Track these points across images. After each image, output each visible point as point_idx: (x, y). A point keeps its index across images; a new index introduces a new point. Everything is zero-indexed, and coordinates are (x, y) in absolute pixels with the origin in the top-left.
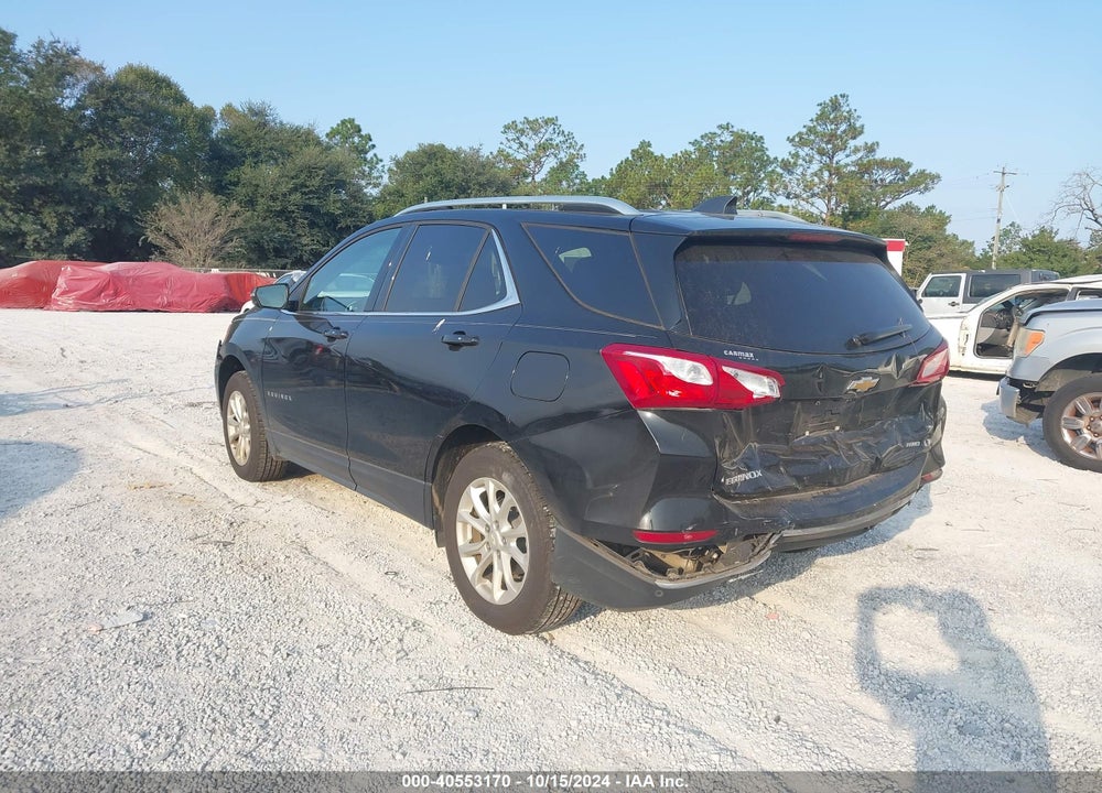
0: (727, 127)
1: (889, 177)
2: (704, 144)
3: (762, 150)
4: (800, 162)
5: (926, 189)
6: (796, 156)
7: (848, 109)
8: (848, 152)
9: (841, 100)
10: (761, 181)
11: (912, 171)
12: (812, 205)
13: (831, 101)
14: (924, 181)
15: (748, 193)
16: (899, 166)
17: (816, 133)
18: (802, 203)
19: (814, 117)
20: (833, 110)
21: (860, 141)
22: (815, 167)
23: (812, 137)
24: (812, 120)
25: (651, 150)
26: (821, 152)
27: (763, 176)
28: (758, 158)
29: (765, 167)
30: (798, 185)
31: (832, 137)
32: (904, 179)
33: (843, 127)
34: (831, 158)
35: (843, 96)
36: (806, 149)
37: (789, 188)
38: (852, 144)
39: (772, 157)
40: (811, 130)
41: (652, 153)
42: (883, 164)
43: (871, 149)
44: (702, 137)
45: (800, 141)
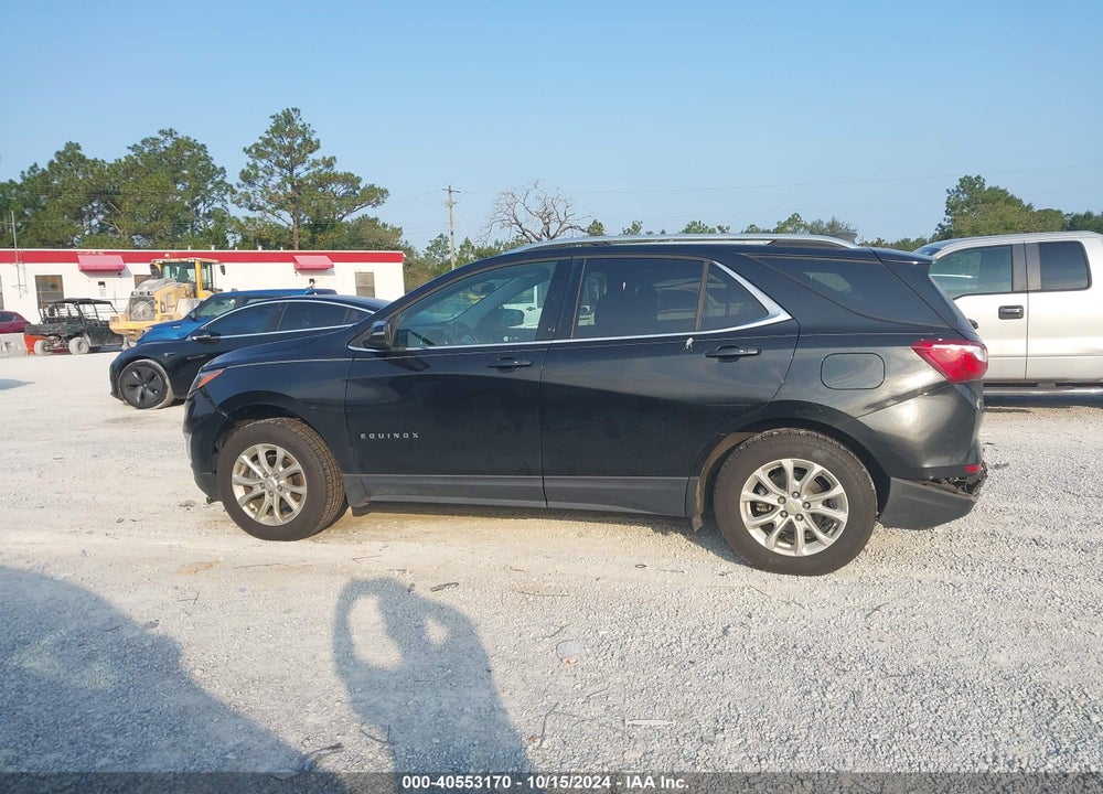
0: (170, 133)
1: (340, 190)
2: (146, 150)
3: (207, 159)
4: (261, 173)
5: (378, 202)
6: (255, 167)
7: (301, 123)
8: (306, 165)
9: (294, 116)
10: (210, 191)
11: (362, 186)
12: (279, 217)
13: (284, 114)
14: (374, 195)
15: (197, 203)
16: (350, 180)
17: (273, 146)
18: (268, 214)
19: (269, 129)
20: (285, 123)
21: (317, 156)
22: (277, 179)
23: (270, 149)
24: (267, 132)
25: (82, 153)
26: (280, 164)
27: (210, 186)
28: (202, 168)
29: (211, 177)
30: (263, 197)
31: (289, 150)
32: (354, 193)
33: (299, 141)
34: (291, 171)
35: (295, 110)
36: (265, 161)
37: (252, 200)
38: (311, 157)
39: (218, 166)
40: (268, 142)
41: (84, 157)
42: (336, 178)
43: (329, 163)
44: (143, 142)
45: (257, 151)
